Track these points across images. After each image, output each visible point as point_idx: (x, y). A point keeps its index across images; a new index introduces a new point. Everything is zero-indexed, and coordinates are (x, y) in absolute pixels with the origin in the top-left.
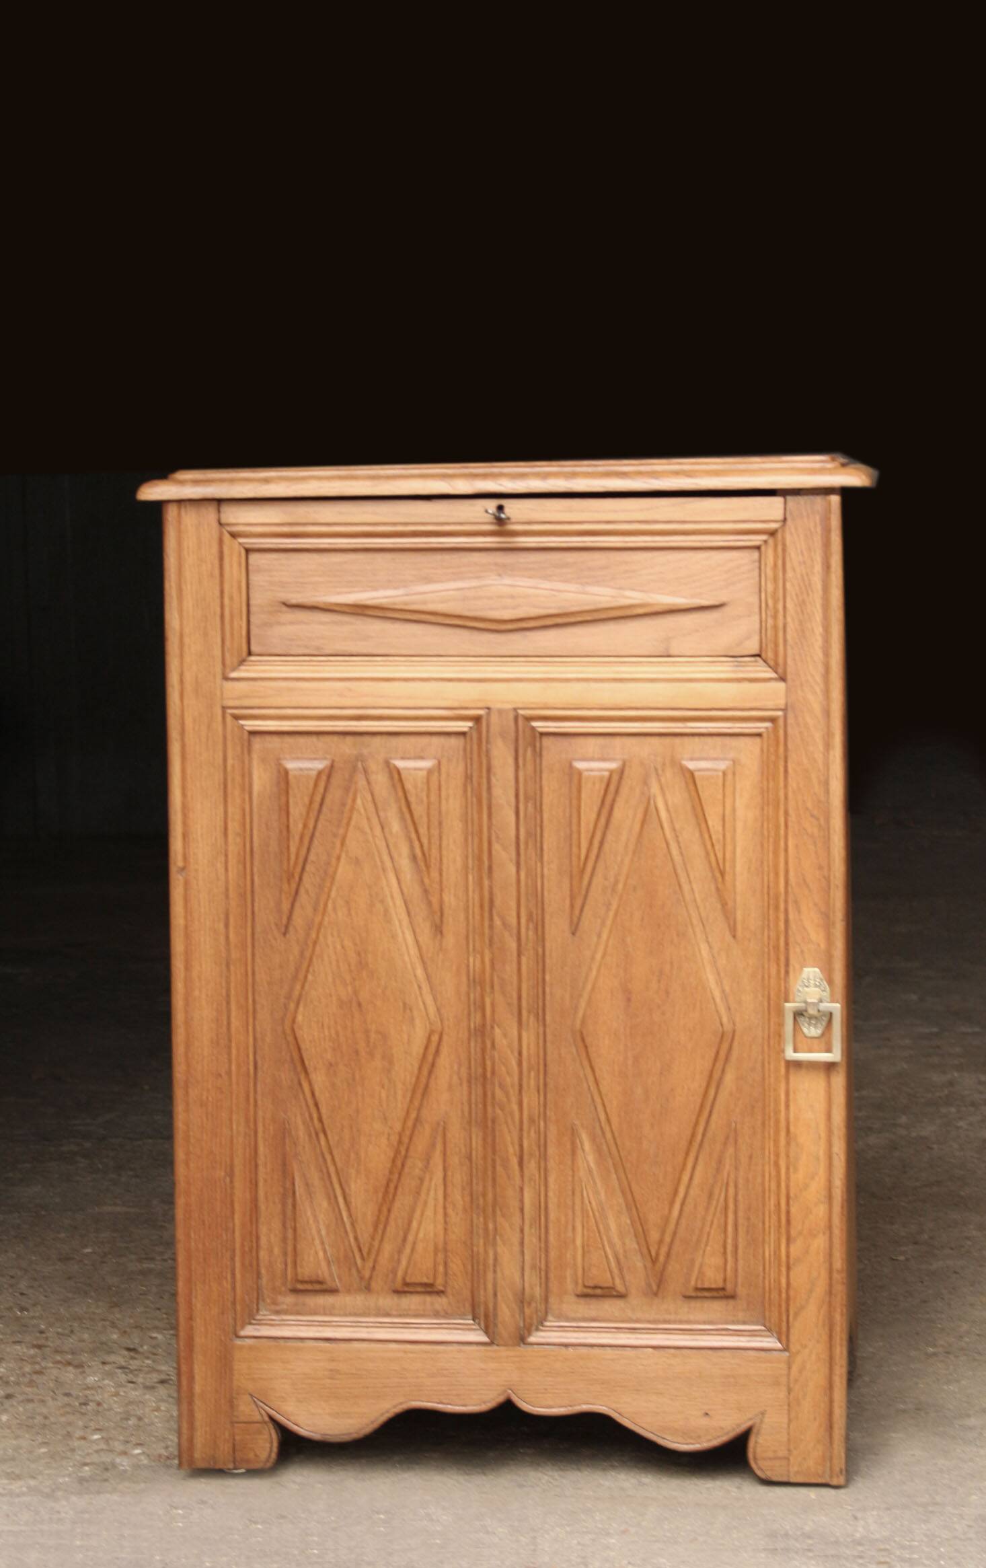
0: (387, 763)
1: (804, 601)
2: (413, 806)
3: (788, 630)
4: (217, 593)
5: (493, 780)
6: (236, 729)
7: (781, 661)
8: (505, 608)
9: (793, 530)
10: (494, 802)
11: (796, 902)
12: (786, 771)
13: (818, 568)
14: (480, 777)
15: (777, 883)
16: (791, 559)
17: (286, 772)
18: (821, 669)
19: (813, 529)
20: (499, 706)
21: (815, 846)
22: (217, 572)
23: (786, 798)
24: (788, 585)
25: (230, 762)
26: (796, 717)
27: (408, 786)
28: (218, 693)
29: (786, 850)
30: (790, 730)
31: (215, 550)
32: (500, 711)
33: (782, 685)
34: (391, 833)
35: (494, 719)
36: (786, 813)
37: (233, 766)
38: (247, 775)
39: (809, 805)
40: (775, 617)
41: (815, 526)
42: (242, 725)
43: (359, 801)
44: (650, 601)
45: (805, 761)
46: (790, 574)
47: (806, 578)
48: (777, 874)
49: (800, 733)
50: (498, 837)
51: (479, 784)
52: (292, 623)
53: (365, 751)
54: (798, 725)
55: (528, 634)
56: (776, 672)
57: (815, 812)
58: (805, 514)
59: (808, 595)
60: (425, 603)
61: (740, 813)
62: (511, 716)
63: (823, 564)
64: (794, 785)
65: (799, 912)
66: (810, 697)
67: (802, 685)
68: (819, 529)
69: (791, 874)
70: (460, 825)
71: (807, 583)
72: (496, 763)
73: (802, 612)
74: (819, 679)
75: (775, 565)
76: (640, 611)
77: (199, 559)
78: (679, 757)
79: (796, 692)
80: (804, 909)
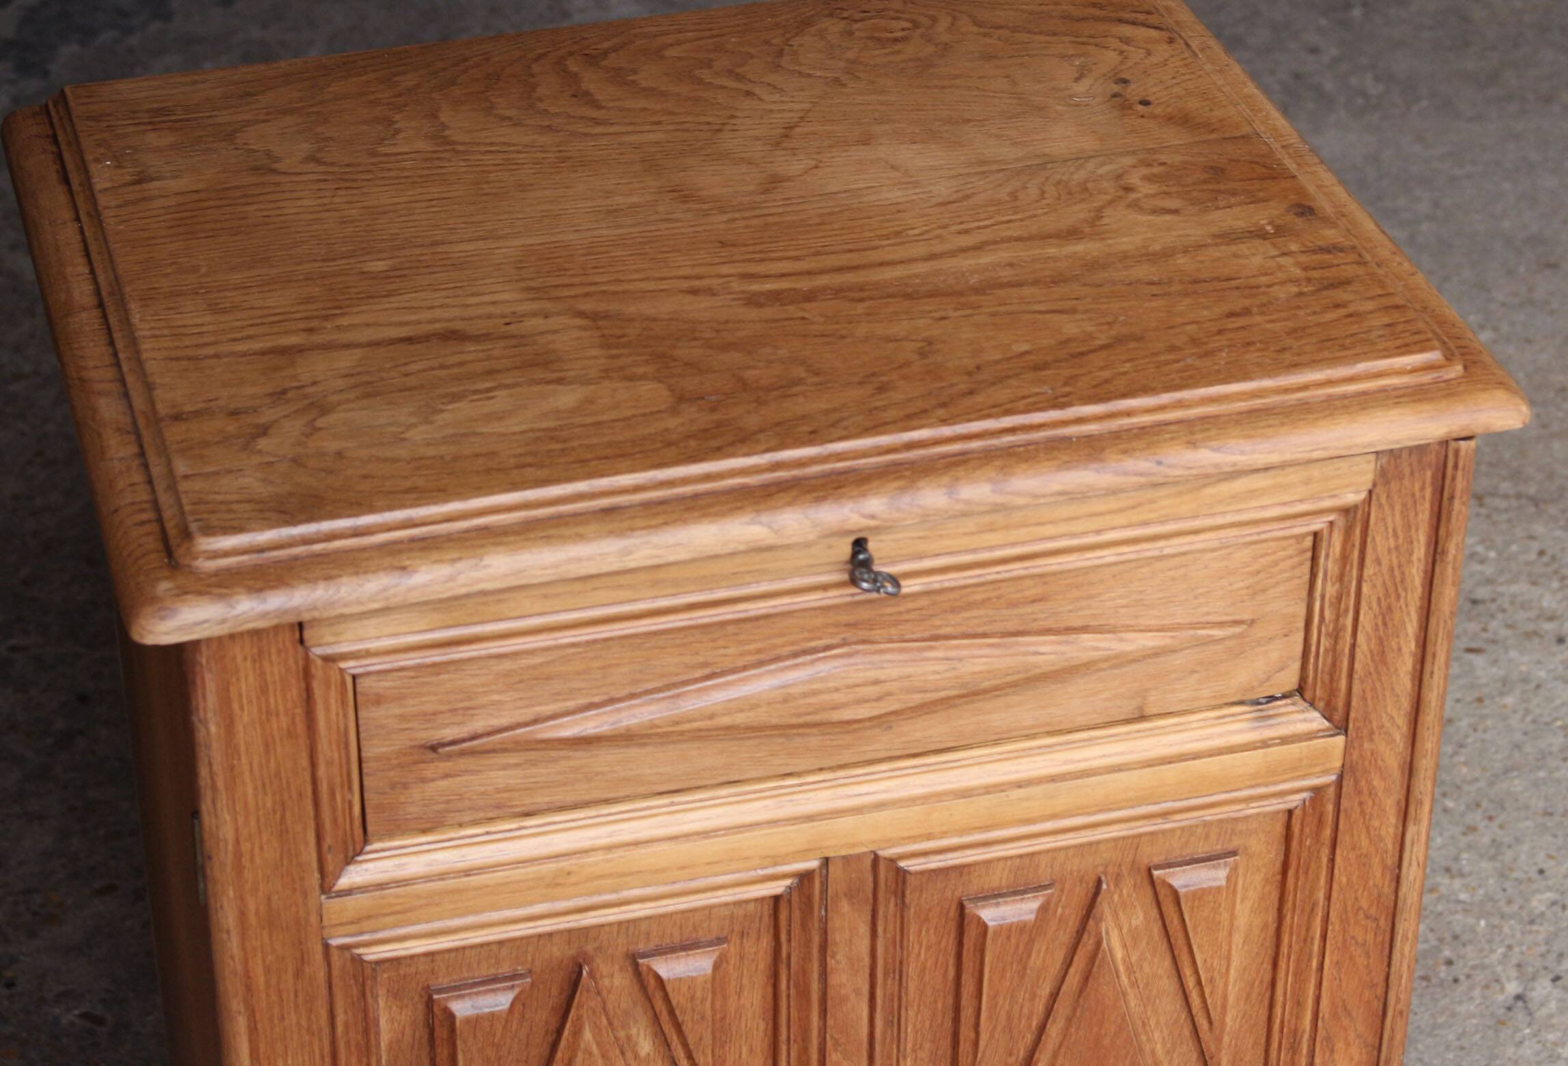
0: (633, 959)
1: (1389, 608)
2: (686, 1028)
3: (1359, 656)
4: (305, 762)
5: (831, 962)
6: (349, 964)
7: (1340, 703)
8: (863, 701)
9: (1383, 500)
10: (831, 993)
11: (1328, 1039)
12: (1332, 860)
13: (1420, 551)
14: (806, 958)
15: (1299, 1017)
16: (1375, 549)
17: (451, 1016)
18: (1406, 704)
19: (1418, 494)
20: (844, 852)
21: (1368, 957)
22: (300, 727)
23: (1328, 898)
24: (1365, 588)
25: (340, 1019)
26: (1356, 782)
27: (675, 999)
28: (313, 919)
29: (1321, 967)
30: (1345, 803)
31: (295, 692)
32: (847, 859)
33: (1341, 739)
34: (636, 1056)
35: (835, 871)
36: (1326, 920)
37: (346, 1024)
38: (368, 1026)
39: (1364, 904)
40: (1336, 636)
41: (1423, 488)
42: (359, 955)
43: (588, 1035)
45: (1365, 843)
46: (1369, 571)
47: (1397, 572)
48: (1299, 1004)
49: (1361, 803)
50: (836, 1043)
51: (804, 972)
52: (446, 776)
53: (589, 948)
54: (1360, 793)
56: (1329, 719)
57: (1373, 911)
58: (1407, 471)
59: (1398, 597)
61: (1242, 921)
62: (868, 863)
63: (1428, 544)
64: (1344, 880)
65: (1332, 1051)
66: (1382, 747)
67: (1372, 733)
68: (1428, 492)
69: (1325, 1002)
70: (762, 1025)
71: (1398, 579)
72: (838, 937)
73: (1385, 624)
74: (1402, 721)
75: (1345, 557)
77: (264, 710)
78: (1146, 861)
79: (1361, 745)
80: (1340, 1045)
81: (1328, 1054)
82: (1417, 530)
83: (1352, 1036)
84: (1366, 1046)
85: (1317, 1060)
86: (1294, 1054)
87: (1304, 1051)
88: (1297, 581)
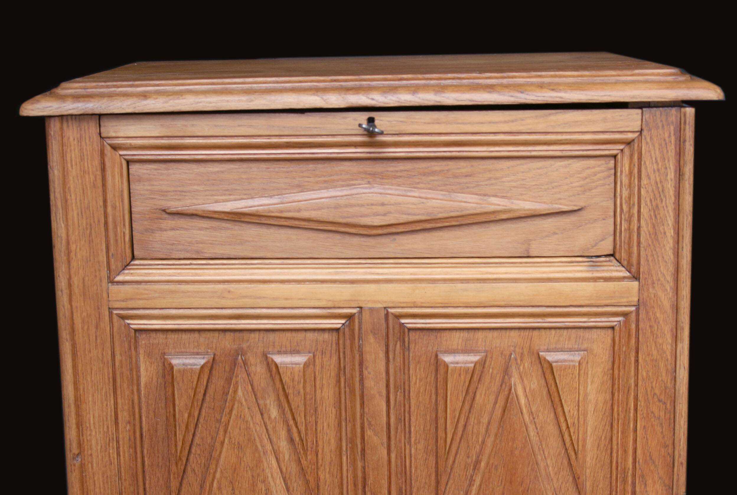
0: (265, 356)
1: (657, 206)
2: (291, 397)
3: (643, 234)
4: (101, 203)
5: (365, 372)
6: (123, 328)
7: (634, 260)
8: (376, 214)
9: (649, 140)
10: (366, 392)
11: (642, 476)
12: (637, 361)
13: (671, 175)
14: (353, 369)
15: (625, 460)
16: (646, 168)
17: (172, 367)
18: (672, 268)
19: (667, 139)
20: (370, 305)
21: (662, 427)
22: (99, 183)
23: (636, 385)
24: (643, 192)
25: (118, 358)
26: (647, 313)
27: (285, 379)
28: (105, 295)
29: (635, 430)
30: (641, 325)
31: (97, 162)
32: (371, 310)
33: (636, 284)
34: (269, 418)
35: (366, 316)
36: (636, 399)
37: (121, 361)
38: (135, 368)
39: (657, 392)
40: (629, 221)
41: (670, 136)
42: (129, 324)
43: (240, 393)
44: (514, 207)
45: (655, 352)
46: (644, 181)
47: (659, 185)
48: (625, 451)
49: (651, 326)
50: (370, 424)
51: (352, 377)
52: (172, 229)
53: (245, 346)
54: (649, 319)
55: (396, 237)
56: (629, 272)
57: (662, 397)
58: (660, 124)
59: (662, 201)
60: (299, 210)
61: (592, 397)
62: (383, 313)
63: (676, 171)
64: (644, 374)
65: (646, 485)
66: (660, 294)
67: (653, 283)
68: (673, 138)
69: (639, 452)
70: (334, 411)
71: (661, 189)
72: (369, 357)
73: (656, 216)
74: (669, 278)
75: (631, 173)
76: (504, 216)
77: (82, 170)
78: (537, 348)
79: (648, 290)
80: (650, 482)
81: (643, 486)
82: (669, 161)
83: (656, 478)
84: (665, 486)
85: (638, 489)
86: (625, 484)
87: (630, 482)
88: (607, 187)
